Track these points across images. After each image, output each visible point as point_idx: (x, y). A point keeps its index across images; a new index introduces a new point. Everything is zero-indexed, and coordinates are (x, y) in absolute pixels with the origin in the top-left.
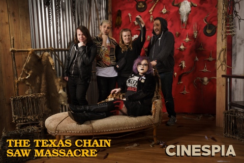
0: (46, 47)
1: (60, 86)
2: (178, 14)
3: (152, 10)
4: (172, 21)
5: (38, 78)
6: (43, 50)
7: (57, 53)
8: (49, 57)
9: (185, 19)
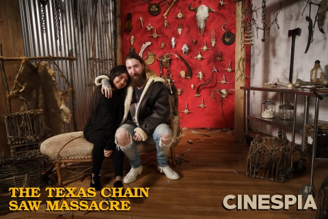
0: (42, 55)
1: (61, 100)
2: (195, 19)
3: (166, 13)
4: (189, 27)
5: (35, 91)
6: (38, 59)
7: (56, 62)
8: (47, 67)
9: (202, 25)
